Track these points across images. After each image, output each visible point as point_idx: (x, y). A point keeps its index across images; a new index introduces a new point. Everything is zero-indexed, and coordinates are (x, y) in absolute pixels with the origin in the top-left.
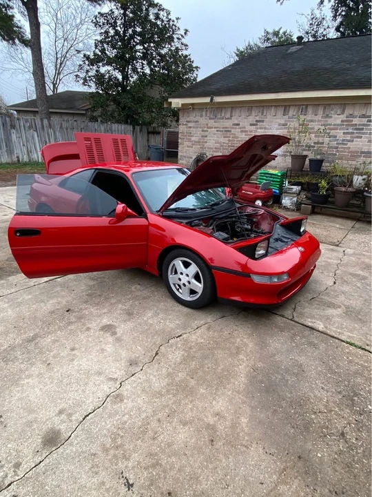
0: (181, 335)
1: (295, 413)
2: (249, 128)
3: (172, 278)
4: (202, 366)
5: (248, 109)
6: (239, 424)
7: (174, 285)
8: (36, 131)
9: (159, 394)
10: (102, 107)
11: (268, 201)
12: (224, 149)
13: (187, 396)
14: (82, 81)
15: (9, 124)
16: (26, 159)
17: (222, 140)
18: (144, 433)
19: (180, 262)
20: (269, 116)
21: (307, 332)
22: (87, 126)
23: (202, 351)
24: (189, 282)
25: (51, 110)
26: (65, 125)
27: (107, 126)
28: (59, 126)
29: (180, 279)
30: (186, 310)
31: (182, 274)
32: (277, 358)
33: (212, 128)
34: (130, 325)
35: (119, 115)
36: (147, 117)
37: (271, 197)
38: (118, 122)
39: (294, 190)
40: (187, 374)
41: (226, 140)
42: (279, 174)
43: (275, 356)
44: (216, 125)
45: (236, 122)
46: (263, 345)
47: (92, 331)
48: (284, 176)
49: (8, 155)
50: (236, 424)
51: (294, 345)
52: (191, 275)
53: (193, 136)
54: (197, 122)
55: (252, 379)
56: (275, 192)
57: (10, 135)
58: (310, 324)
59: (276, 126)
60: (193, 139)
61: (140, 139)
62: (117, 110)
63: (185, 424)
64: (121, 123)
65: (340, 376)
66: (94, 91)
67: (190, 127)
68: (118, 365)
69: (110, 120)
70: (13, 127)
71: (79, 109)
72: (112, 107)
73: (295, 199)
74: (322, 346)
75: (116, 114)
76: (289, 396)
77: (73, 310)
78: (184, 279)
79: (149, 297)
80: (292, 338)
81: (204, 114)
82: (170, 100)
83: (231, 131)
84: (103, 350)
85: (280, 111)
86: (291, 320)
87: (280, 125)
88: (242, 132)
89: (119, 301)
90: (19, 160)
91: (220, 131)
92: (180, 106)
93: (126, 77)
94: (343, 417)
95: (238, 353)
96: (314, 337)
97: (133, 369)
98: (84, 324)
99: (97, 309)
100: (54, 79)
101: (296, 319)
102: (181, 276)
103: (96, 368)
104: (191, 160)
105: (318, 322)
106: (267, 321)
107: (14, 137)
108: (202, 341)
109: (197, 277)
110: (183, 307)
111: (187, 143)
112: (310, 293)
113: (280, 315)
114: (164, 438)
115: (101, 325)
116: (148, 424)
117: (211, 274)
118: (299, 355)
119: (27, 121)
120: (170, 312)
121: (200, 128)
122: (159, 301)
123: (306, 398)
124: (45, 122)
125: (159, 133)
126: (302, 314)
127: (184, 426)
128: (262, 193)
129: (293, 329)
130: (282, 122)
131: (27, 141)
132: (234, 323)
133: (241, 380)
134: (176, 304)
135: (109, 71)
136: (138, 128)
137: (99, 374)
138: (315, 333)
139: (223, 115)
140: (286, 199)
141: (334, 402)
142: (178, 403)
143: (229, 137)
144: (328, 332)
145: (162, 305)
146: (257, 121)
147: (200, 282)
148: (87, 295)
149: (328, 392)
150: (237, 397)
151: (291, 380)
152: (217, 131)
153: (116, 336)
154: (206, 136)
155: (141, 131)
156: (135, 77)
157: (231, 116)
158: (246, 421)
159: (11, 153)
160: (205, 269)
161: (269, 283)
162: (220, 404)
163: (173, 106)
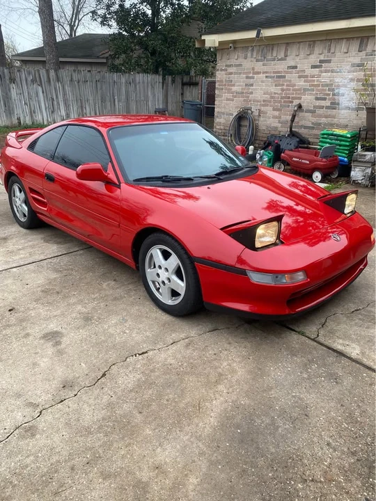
0: (146, 352)
1: (273, 478)
2: (309, 71)
3: (150, 273)
4: (160, 396)
5: (310, 45)
6: (184, 485)
7: (154, 282)
8: (41, 85)
9: (88, 431)
10: (125, 53)
11: (332, 173)
12: (275, 102)
13: (123, 438)
14: (100, 20)
15: (7, 78)
16: (28, 121)
17: (273, 89)
18: (46, 483)
19: (158, 251)
20: (338, 54)
21: (332, 359)
22: (104, 77)
23: (168, 377)
24: (169, 279)
25: (61, 59)
26: (75, 77)
27: (129, 76)
28: (69, 79)
29: (158, 275)
30: (166, 318)
31: (160, 267)
32: (273, 393)
33: (258, 73)
34: (83, 333)
35: (147, 62)
36: (181, 63)
37: (336, 167)
38: (145, 71)
39: (368, 158)
40: (136, 407)
41: (278, 90)
42: (349, 136)
43: (270, 390)
44: (265, 68)
45: (292, 64)
46: (258, 373)
47: (31, 338)
48: (356, 138)
49: (7, 116)
50: (179, 485)
51: (306, 376)
52: (170, 270)
53: (234, 85)
54: (240, 65)
55: (226, 422)
56: (342, 161)
57: (9, 90)
58: (339, 347)
59: (348, 67)
60: (234, 89)
61: (172, 93)
62: (143, 56)
63: (106, 476)
64: (148, 73)
65: (362, 428)
66: (117, 32)
67: (231, 73)
68: (47, 386)
69: (134, 69)
70: (13, 80)
71: (98, 57)
72: (138, 52)
73: (369, 170)
74: (348, 381)
75: (142, 62)
76: (273, 450)
77: (18, 309)
78: (164, 275)
79: (122, 297)
80: (305, 367)
81: (249, 55)
82: (203, 37)
83: (284, 77)
84: (35, 364)
85: (355, 46)
86: (314, 340)
87: (353, 65)
88: (300, 77)
89: (80, 302)
90: (20, 123)
91: (271, 77)
92: (217, 45)
93: (156, 12)
94: (347, 493)
95: (217, 383)
96: (339, 368)
97: (63, 394)
98: (24, 329)
99: (47, 311)
100: (72, 19)
101: (321, 339)
102: (160, 271)
103: (16, 387)
104: (231, 118)
105: (354, 345)
106: (277, 340)
107: (14, 93)
108: (172, 362)
109: (178, 273)
110: (163, 314)
111: (226, 95)
112: (354, 303)
113: (299, 333)
114: (70, 494)
115: (46, 331)
116: (56, 471)
117: (194, 268)
118: (308, 392)
119: (29, 73)
120: (144, 319)
121: (244, 73)
122: (133, 304)
123: (297, 456)
124: (52, 73)
125: (196, 84)
126: (332, 332)
127: (104, 479)
128: (321, 161)
129: (310, 353)
130: (357, 60)
131: (30, 98)
132: (228, 339)
133: (209, 421)
134: (155, 309)
135: (136, 5)
136: (169, 78)
137: (18, 395)
138: (343, 361)
139: (274, 55)
140: (357, 170)
141: (341, 468)
142: (108, 446)
143: (283, 85)
144: (365, 361)
145: (134, 310)
146: (321, 61)
147: (182, 280)
148: (43, 291)
149: (335, 450)
150: (195, 445)
151: (283, 426)
152: (266, 77)
153: (59, 347)
154: (252, 85)
155: (173, 81)
156: (169, 11)
157: (286, 56)
158: (195, 481)
159: (10, 113)
160: (187, 261)
161: (273, 284)
162: (167, 454)
163: (207, 45)
